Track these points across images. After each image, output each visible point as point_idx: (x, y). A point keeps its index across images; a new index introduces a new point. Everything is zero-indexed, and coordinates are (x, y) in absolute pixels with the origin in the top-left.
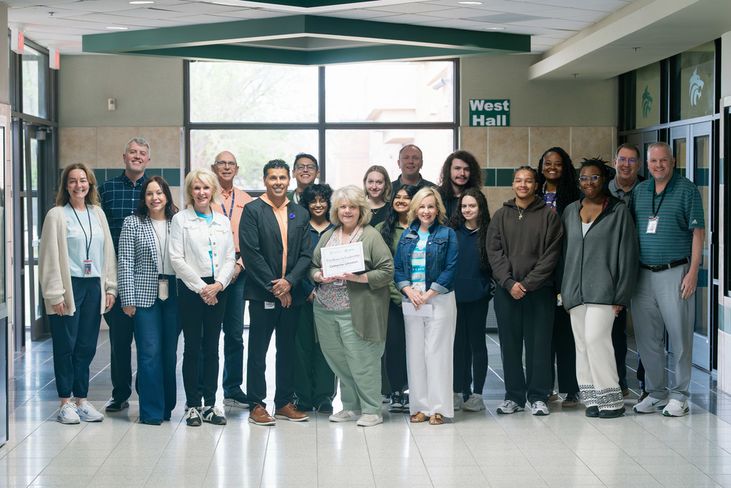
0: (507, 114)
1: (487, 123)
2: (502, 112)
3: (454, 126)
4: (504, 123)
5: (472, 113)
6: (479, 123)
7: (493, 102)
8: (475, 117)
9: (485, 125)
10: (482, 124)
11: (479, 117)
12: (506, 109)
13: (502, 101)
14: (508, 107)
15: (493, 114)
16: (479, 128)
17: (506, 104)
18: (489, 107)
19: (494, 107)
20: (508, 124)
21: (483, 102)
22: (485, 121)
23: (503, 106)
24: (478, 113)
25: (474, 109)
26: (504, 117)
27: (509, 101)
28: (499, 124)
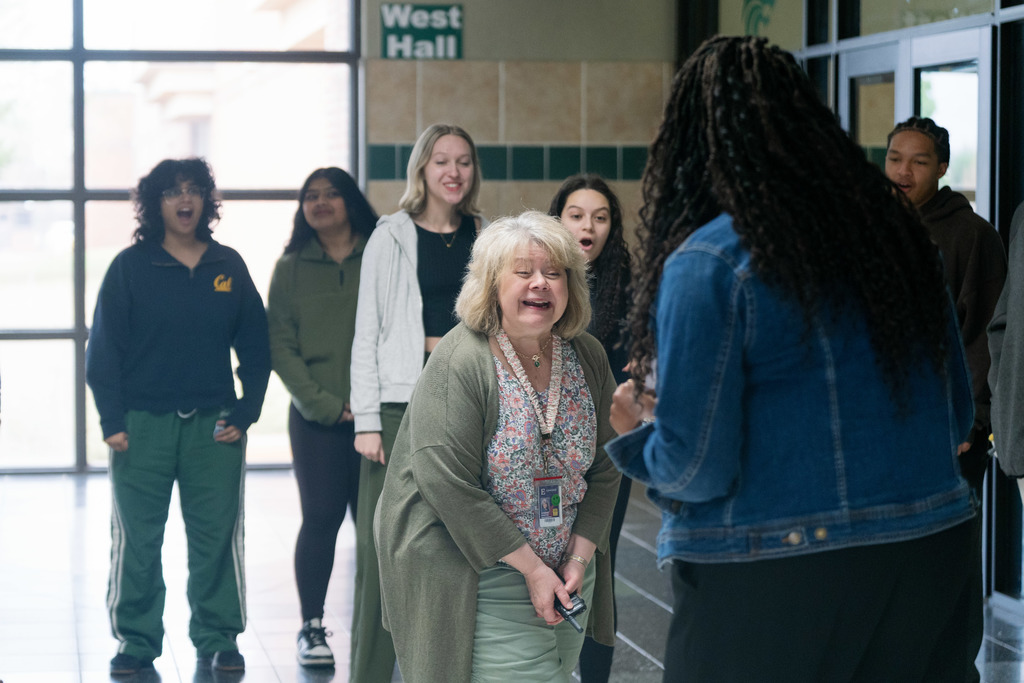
0: (458, 34)
1: (418, 53)
2: (448, 31)
3: (350, 58)
4: (452, 52)
5: (387, 31)
6: (400, 54)
7: (430, 9)
8: (392, 40)
9: (414, 58)
10: (407, 53)
11: (400, 40)
12: (455, 24)
13: (446, 8)
14: (461, 20)
15: (429, 34)
16: (401, 64)
17: (454, 14)
18: (420, 20)
19: (431, 20)
20: (460, 54)
21: (408, 9)
22: (414, 48)
23: (448, 18)
24: (399, 32)
25: (390, 22)
26: (452, 41)
27: (461, 8)
28: (441, 53)
